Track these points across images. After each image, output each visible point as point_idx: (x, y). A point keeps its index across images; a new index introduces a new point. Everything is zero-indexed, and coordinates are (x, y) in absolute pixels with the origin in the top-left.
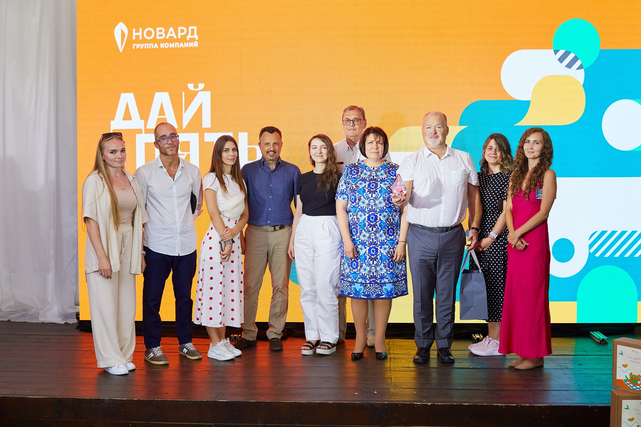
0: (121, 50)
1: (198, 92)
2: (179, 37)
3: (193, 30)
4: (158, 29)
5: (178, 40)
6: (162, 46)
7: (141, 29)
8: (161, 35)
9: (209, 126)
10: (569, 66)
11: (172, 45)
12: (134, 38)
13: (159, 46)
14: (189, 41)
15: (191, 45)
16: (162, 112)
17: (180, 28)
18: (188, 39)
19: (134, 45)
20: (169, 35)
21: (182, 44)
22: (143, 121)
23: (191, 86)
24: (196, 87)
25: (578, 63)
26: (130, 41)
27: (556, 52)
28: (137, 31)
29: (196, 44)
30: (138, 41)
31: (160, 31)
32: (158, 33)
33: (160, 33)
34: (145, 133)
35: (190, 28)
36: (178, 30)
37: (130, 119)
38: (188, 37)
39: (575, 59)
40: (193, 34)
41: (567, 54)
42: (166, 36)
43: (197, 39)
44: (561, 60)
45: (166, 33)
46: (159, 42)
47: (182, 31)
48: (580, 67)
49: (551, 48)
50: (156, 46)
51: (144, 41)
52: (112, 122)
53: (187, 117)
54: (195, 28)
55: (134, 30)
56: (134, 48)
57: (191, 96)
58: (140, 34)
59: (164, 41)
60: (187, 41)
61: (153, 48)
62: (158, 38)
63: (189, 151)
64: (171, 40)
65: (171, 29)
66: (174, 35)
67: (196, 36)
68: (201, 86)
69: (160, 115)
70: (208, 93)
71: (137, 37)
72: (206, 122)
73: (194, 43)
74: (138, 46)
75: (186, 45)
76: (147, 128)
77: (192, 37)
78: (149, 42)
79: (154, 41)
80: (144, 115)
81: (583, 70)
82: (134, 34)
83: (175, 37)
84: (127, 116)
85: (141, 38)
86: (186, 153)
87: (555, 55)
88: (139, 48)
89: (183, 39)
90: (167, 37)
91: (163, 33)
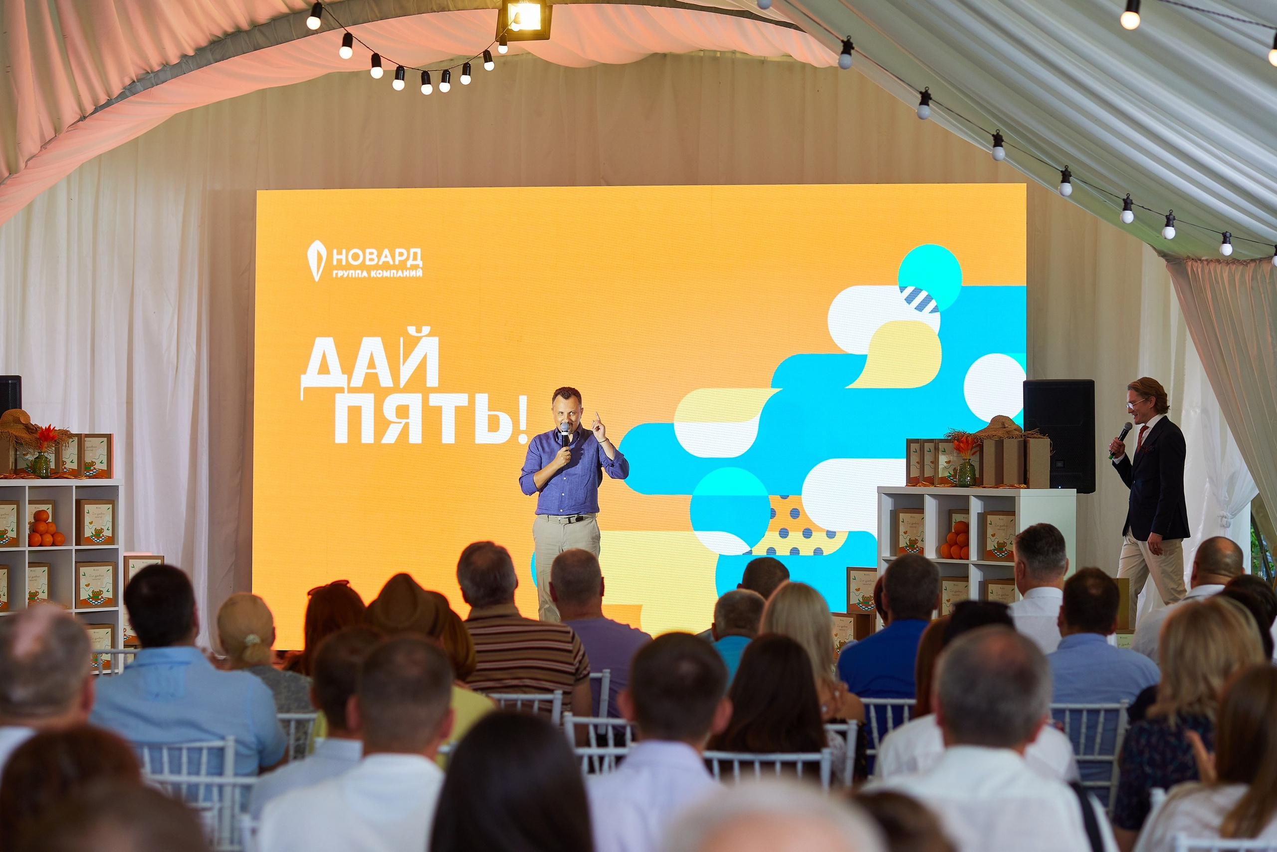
0: (317, 278)
1: (421, 338)
2: (397, 263)
3: (415, 254)
4: (368, 251)
5: (394, 267)
6: (373, 274)
7: (344, 251)
8: (371, 260)
9: (436, 384)
10: (920, 308)
11: (386, 274)
12: (335, 263)
13: (369, 273)
14: (410, 269)
15: (413, 273)
16: (372, 364)
17: (398, 251)
18: (408, 266)
19: (335, 272)
20: (383, 259)
21: (400, 272)
22: (346, 376)
23: (412, 330)
24: (419, 330)
25: (932, 304)
26: (329, 267)
27: (902, 289)
28: (339, 253)
29: (419, 273)
30: (340, 266)
31: (371, 254)
32: (368, 257)
33: (371, 256)
34: (349, 392)
35: (412, 250)
36: (395, 254)
37: (328, 372)
38: (410, 263)
39: (928, 299)
40: (415, 259)
41: (917, 292)
42: (378, 261)
43: (421, 266)
44: (909, 300)
45: (379, 257)
46: (369, 269)
47: (401, 254)
48: (935, 310)
49: (896, 284)
50: (365, 274)
51: (349, 267)
52: (302, 376)
53: (407, 371)
54: (418, 250)
55: (335, 251)
56: (334, 276)
57: (412, 343)
58: (343, 257)
59: (376, 267)
60: (407, 269)
61: (361, 277)
62: (368, 263)
63: (408, 418)
64: (386, 266)
65: (386, 252)
66: (389, 259)
67: (419, 262)
68: (426, 330)
69: (368, 368)
70: (436, 340)
71: (339, 261)
72: (432, 379)
73: (418, 271)
74: (340, 273)
75: (406, 273)
76: (352, 385)
77: (415, 263)
78: (355, 268)
79: (363, 267)
80: (348, 368)
81: (938, 314)
82: (336, 257)
83: (391, 263)
84: (324, 369)
85: (344, 263)
86: (404, 421)
87: (901, 292)
88: (342, 277)
89: (402, 266)
90: (380, 263)
91: (374, 256)
